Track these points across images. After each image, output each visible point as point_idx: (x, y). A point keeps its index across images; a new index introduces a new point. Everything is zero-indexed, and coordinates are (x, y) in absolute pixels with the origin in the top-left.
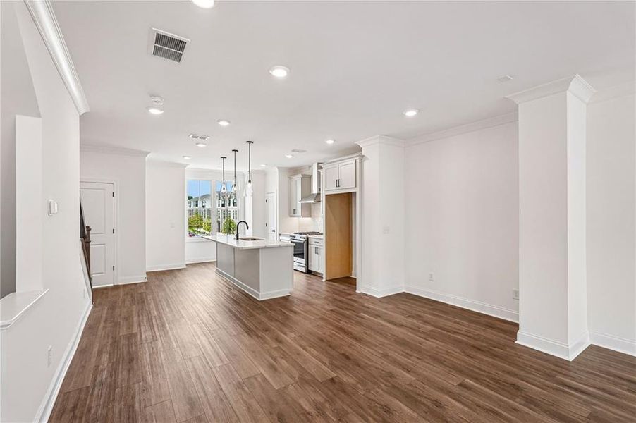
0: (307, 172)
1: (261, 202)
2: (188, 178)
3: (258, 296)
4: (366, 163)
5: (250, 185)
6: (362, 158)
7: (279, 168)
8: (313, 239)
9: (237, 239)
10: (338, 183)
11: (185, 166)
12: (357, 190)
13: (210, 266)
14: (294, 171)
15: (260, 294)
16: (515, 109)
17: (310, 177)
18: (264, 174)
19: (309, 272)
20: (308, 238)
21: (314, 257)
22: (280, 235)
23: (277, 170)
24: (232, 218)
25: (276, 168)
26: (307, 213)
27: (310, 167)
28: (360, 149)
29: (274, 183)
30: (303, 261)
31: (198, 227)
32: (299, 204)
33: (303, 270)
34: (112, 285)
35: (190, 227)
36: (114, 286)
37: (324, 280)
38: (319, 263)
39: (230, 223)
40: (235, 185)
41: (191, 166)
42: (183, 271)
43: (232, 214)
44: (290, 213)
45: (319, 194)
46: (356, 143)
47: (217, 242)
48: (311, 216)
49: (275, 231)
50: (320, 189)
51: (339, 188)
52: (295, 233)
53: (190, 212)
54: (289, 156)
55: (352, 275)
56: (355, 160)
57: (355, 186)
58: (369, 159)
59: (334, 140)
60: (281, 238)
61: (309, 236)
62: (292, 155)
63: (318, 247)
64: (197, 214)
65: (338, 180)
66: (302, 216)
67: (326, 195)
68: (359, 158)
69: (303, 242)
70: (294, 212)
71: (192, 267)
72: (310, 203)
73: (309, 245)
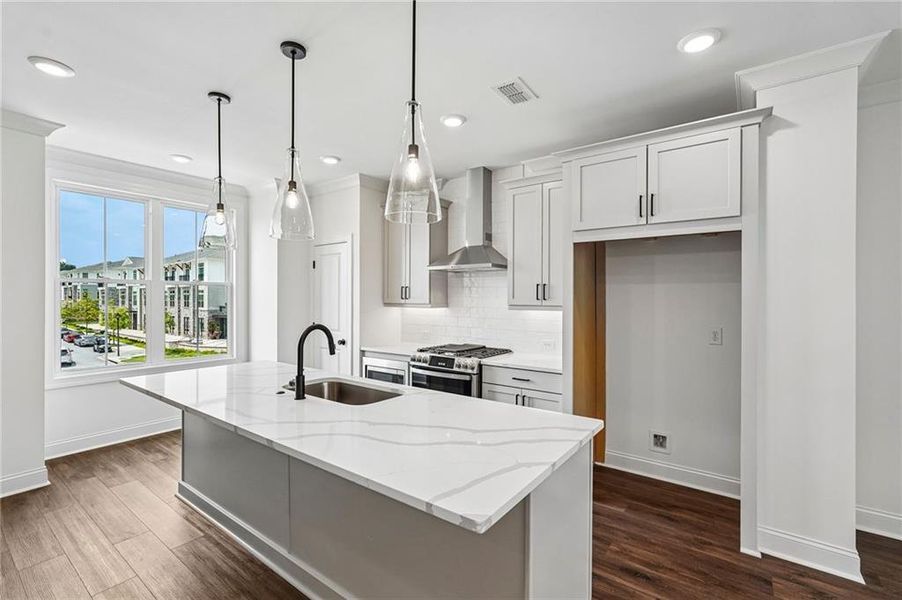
10: (647, 205)
12: (746, 225)
22: (363, 353)
25: (358, 175)
26: (439, 295)
31: (88, 321)
32: (425, 273)
35: (68, 321)
44: (385, 296)
49: (349, 343)
50: (488, 237)
51: (652, 220)
52: (421, 351)
53: (70, 291)
54: (453, 123)
55: (603, 461)
56: (739, 129)
57: (739, 214)
58: (789, 125)
59: (721, 35)
60: (366, 361)
61: (485, 361)
62: (464, 120)
63: (525, 393)
64: (85, 297)
65: (644, 194)
66: (432, 303)
67: (575, 244)
68: (759, 119)
69: (467, 378)
70: (405, 293)
71: (76, 477)
72: (446, 271)
73: (483, 385)
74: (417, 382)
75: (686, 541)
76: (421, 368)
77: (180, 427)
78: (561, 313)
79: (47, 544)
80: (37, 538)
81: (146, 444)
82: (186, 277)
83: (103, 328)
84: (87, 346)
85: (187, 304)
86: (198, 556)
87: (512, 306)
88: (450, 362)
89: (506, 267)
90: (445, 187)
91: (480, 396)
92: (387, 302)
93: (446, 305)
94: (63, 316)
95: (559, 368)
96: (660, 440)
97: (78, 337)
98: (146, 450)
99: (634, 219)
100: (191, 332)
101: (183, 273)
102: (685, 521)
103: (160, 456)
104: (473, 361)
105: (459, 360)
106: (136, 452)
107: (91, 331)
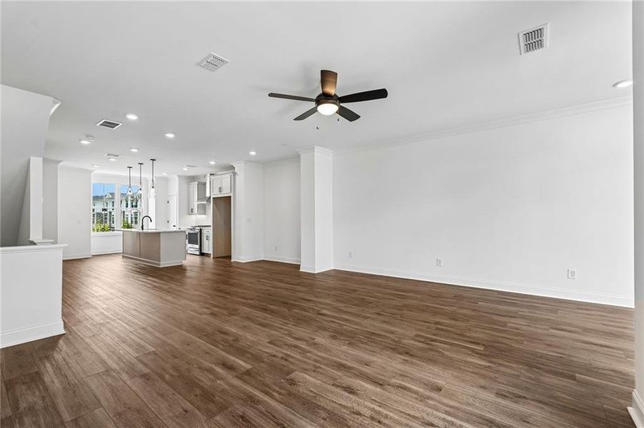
0: (202, 181)
1: (163, 203)
2: (93, 181)
3: (159, 264)
4: (237, 177)
5: (153, 190)
6: (235, 174)
7: (179, 176)
8: (205, 231)
9: (142, 229)
10: (220, 190)
11: (91, 172)
12: (231, 195)
13: (116, 256)
14: (192, 179)
15: (161, 263)
16: (299, 156)
17: (205, 184)
18: (166, 180)
19: (202, 254)
20: (201, 230)
21: (205, 242)
23: (177, 179)
26: (202, 211)
27: (205, 176)
28: (234, 168)
29: (175, 187)
30: (197, 246)
32: (196, 204)
33: (198, 253)
37: (212, 258)
38: (208, 247)
40: (141, 189)
41: (97, 172)
44: (188, 211)
45: (210, 197)
46: (231, 163)
47: (124, 231)
48: (205, 214)
56: (231, 175)
65: (220, 187)
67: (213, 198)
69: (197, 232)
70: (192, 211)
73: (202, 234)
92: (189, 213)
104: (199, 228)
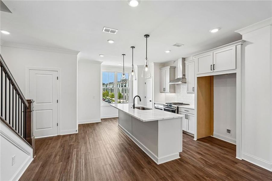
0: (173, 65)
2: (102, 70)
3: (157, 160)
4: (249, 47)
6: (244, 43)
7: (154, 63)
8: (183, 108)
9: (134, 108)
10: (213, 67)
11: (101, 63)
12: (237, 71)
13: (114, 121)
14: (163, 65)
15: (159, 158)
20: (178, 107)
22: (155, 104)
24: (121, 92)
25: (153, 63)
26: (173, 90)
28: (240, 37)
31: (107, 96)
32: (168, 84)
34: (57, 135)
35: (104, 96)
36: (58, 136)
37: (195, 139)
39: (120, 94)
40: (133, 71)
41: (105, 63)
42: (99, 125)
43: (121, 91)
46: (235, 31)
47: (119, 109)
49: (152, 101)
50: (184, 75)
51: (214, 71)
52: (166, 103)
53: (104, 89)
54: (168, 52)
55: (213, 136)
56: (235, 46)
57: (235, 68)
58: (251, 43)
59: (220, 29)
60: (155, 105)
61: (179, 106)
62: (170, 51)
63: (187, 114)
64: (106, 91)
65: (212, 65)
66: (170, 92)
67: (197, 77)
68: (240, 43)
69: (174, 110)
70: (164, 90)
71: (104, 121)
72: (175, 84)
73: (179, 112)
74: (165, 110)
75: (220, 152)
76: (166, 107)
77: (118, 117)
78: (194, 94)
79: (101, 128)
80: (100, 128)
81: (114, 118)
82: (125, 86)
83: (109, 98)
84: (107, 102)
85: (126, 92)
86: (119, 134)
87: (188, 93)
88: (171, 106)
89: (186, 83)
90: (175, 63)
91: (178, 113)
92: (161, 92)
93: (175, 92)
94: (103, 95)
95: (194, 108)
96: (229, 131)
97: (105, 100)
98: (114, 119)
99: (210, 71)
100: (126, 99)
101: (125, 85)
102: (225, 150)
103: (116, 121)
104: (176, 106)
105: (173, 105)
106: (113, 119)
107: (107, 98)
